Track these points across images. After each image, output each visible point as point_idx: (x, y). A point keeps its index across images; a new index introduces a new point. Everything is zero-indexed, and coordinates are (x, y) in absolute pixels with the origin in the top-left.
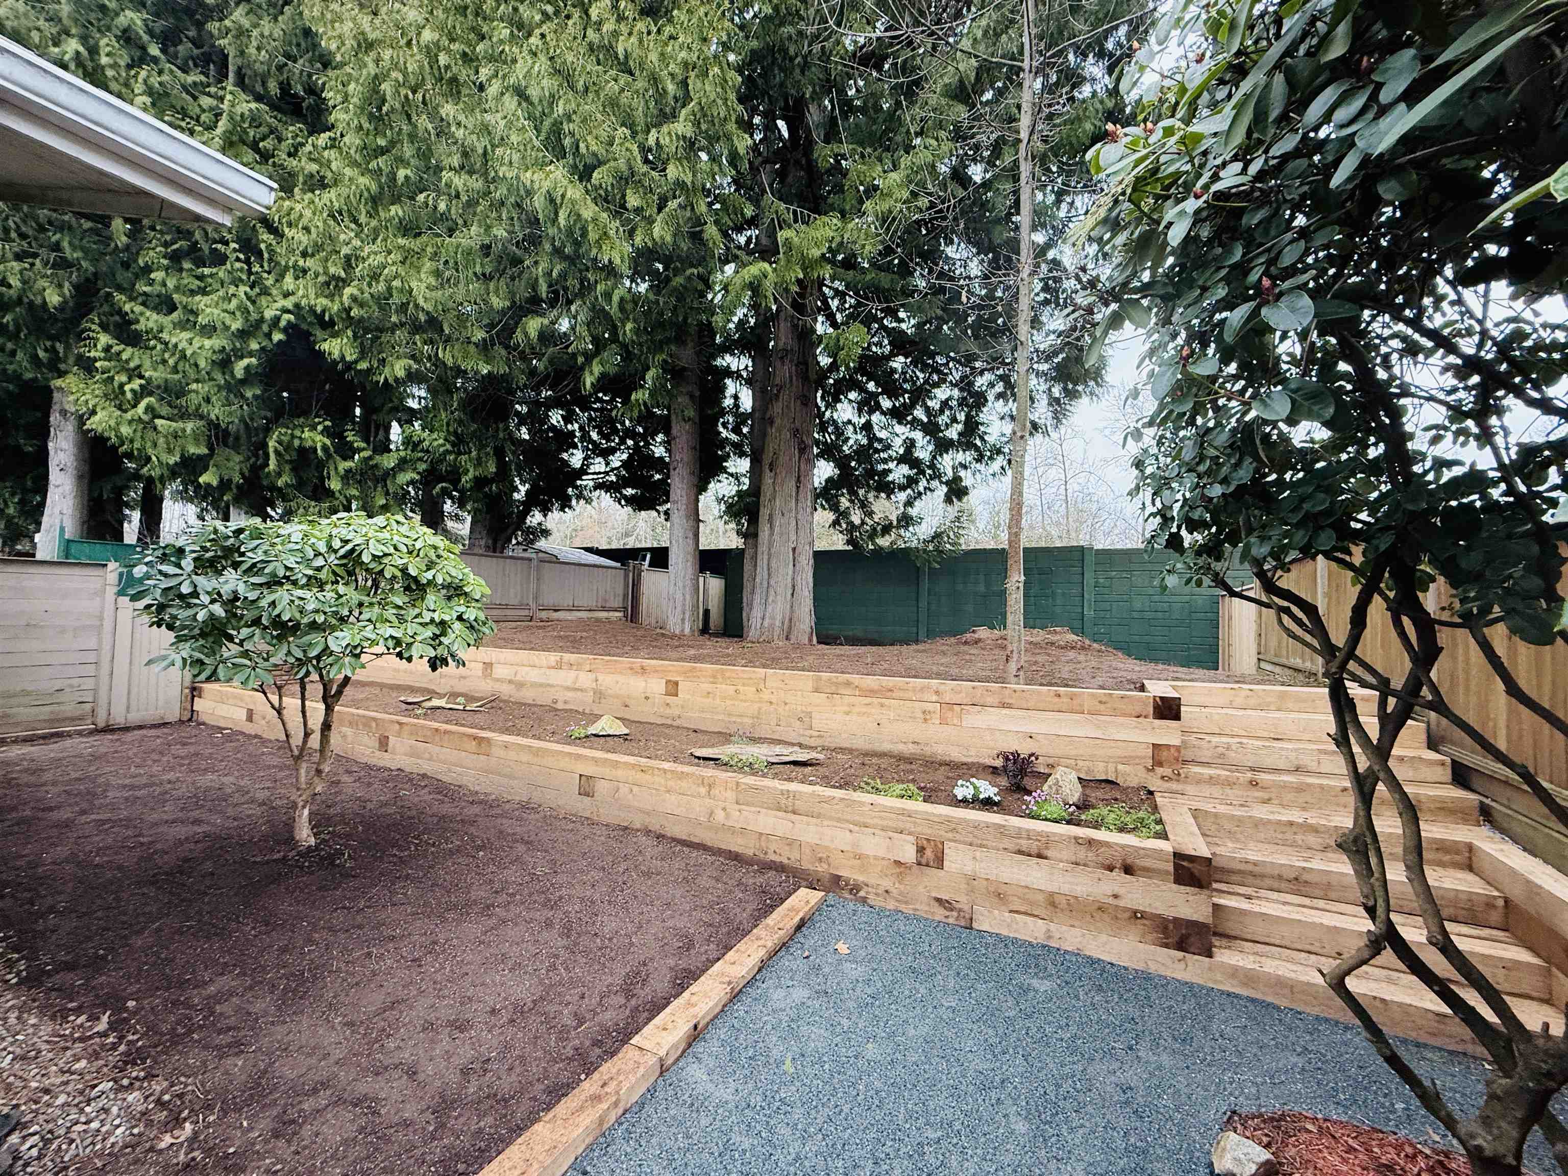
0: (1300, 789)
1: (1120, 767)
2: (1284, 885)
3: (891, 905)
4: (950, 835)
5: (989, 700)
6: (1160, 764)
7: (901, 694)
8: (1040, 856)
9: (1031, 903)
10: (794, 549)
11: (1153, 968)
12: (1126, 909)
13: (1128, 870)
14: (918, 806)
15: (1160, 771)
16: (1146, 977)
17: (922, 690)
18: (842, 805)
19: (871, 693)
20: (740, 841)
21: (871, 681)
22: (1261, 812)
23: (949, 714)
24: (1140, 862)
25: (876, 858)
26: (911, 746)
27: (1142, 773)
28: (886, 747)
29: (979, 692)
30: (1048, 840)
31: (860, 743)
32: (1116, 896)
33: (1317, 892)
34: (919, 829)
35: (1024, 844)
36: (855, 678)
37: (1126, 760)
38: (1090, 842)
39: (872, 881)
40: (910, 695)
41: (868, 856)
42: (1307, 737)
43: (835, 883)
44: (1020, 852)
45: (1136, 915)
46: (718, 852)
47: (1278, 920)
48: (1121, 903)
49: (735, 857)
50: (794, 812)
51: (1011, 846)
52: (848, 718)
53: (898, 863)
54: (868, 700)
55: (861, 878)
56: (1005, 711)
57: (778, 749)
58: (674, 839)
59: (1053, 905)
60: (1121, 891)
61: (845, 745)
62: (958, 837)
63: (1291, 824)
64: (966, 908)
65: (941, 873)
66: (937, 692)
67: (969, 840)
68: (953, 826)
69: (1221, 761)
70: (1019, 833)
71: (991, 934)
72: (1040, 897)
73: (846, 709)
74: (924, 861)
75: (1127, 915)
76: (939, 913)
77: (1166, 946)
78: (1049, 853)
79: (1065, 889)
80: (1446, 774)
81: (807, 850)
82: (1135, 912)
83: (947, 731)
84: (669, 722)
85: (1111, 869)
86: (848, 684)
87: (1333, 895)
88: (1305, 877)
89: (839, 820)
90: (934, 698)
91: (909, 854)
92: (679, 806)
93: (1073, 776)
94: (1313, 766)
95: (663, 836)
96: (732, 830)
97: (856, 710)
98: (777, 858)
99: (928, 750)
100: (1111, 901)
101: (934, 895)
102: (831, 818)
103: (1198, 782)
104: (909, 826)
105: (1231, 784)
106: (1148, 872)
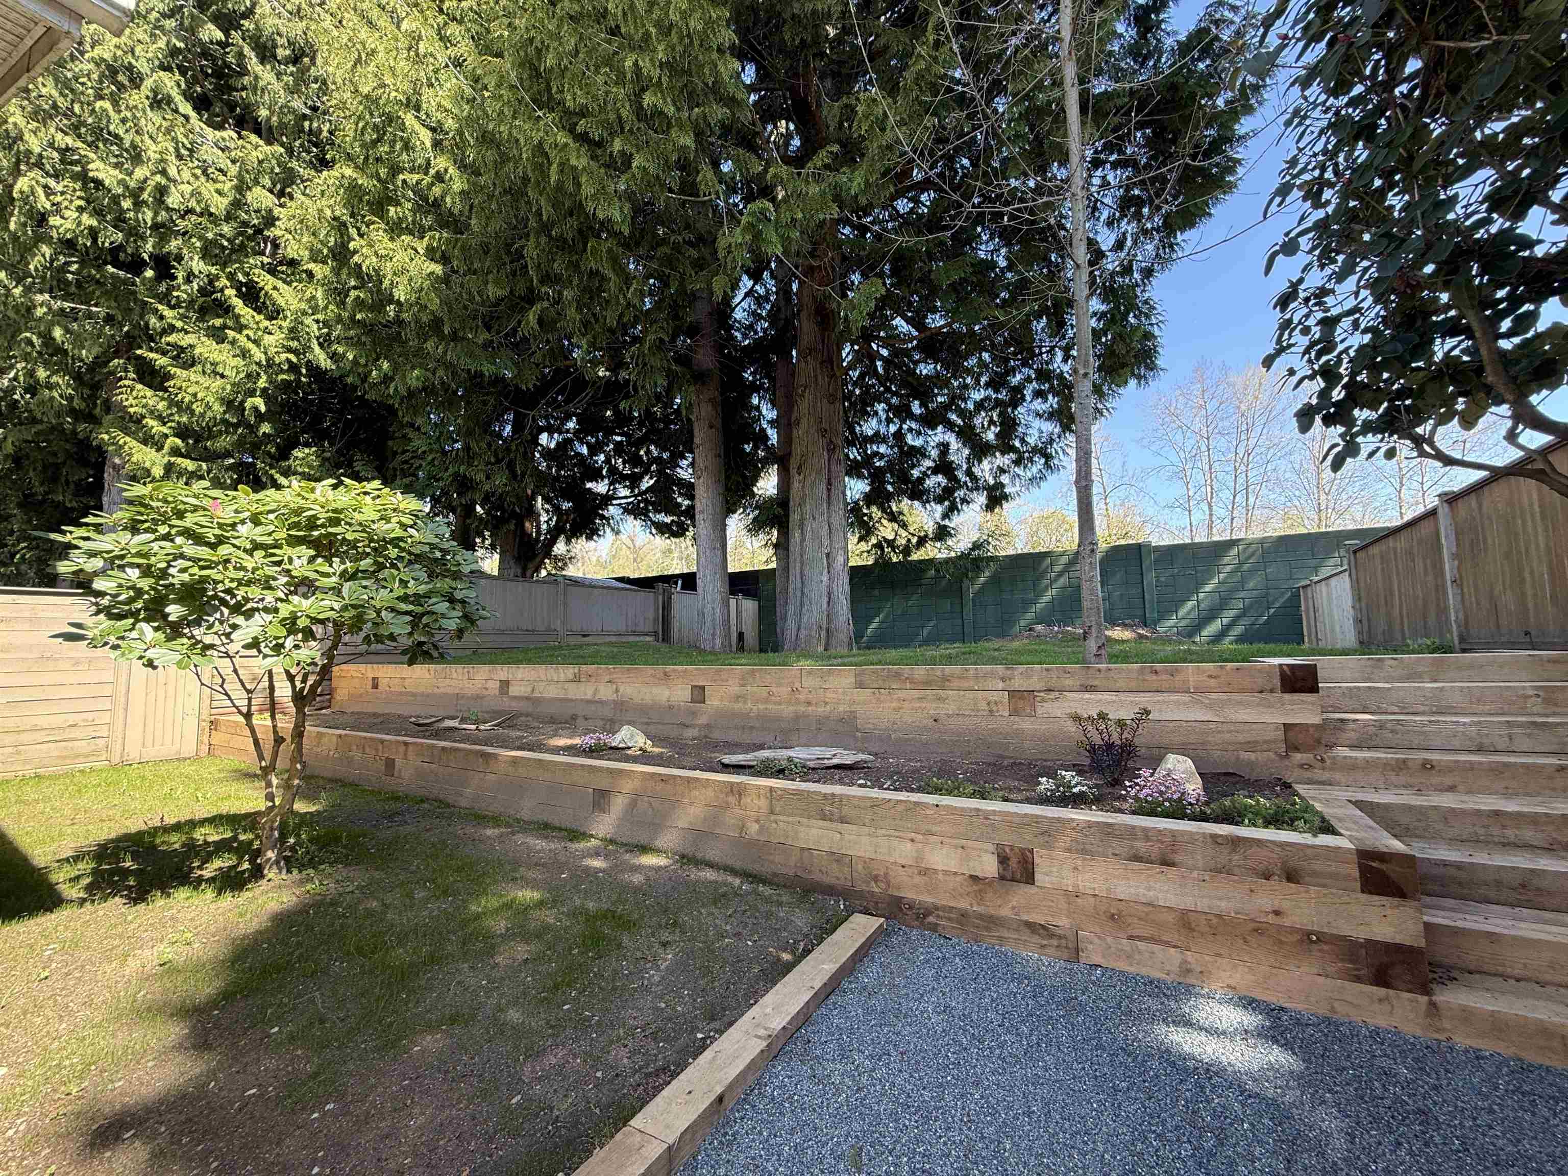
1: (1243, 756)
5: (1068, 682)
6: (1296, 749)
7: (961, 684)
8: (1166, 862)
9: (1158, 926)
10: (828, 555)
12: (1293, 930)
13: (1292, 876)
15: (1296, 757)
17: (985, 678)
18: (899, 809)
19: (927, 684)
21: (923, 672)
22: (1447, 801)
23: (1021, 703)
24: (1309, 866)
25: (945, 872)
27: (1274, 761)
29: (1053, 676)
30: (1176, 842)
32: (1277, 913)
38: (1236, 842)
39: (942, 903)
40: (971, 684)
41: (936, 871)
43: (896, 907)
44: (1137, 858)
45: (1310, 938)
48: (1287, 922)
50: (842, 821)
51: (1124, 851)
52: (899, 713)
53: (974, 878)
54: (921, 693)
55: (930, 899)
56: (1088, 695)
57: (819, 753)
59: (1188, 926)
60: (1286, 905)
62: (1051, 843)
64: (1072, 935)
65: (1032, 889)
66: (1004, 680)
67: (1068, 843)
68: (1042, 829)
70: (1135, 834)
71: (1106, 970)
72: (1170, 918)
73: (897, 703)
74: (1008, 875)
75: (1297, 937)
77: (1358, 979)
78: (1178, 858)
79: (1203, 905)
81: (859, 867)
82: (1309, 934)
83: (1020, 722)
85: (1267, 876)
86: (897, 676)
89: (897, 828)
90: (1000, 686)
91: (989, 866)
93: (1189, 764)
94: (1502, 744)
97: (907, 704)
98: (823, 878)
100: (1271, 918)
101: (1025, 918)
102: (885, 826)
103: (1351, 769)
104: (986, 831)
106: (1321, 878)
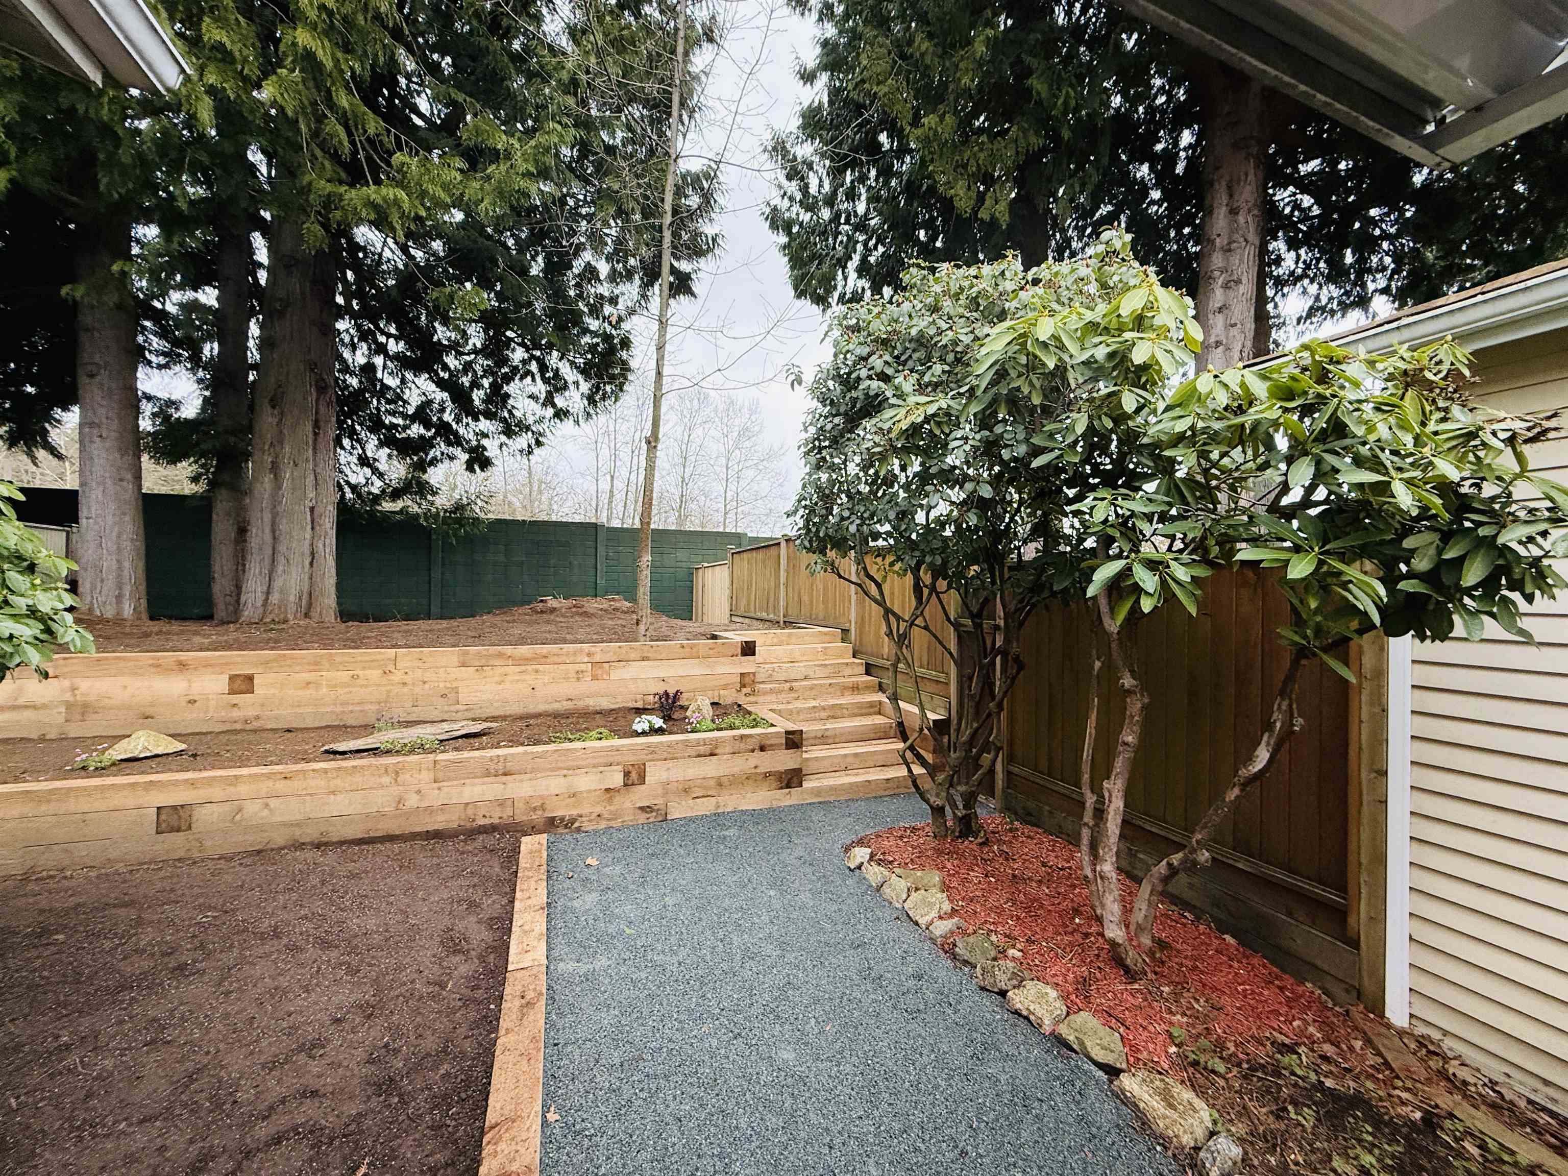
0: (812, 688)
1: (722, 692)
2: (817, 742)
3: (603, 825)
4: (650, 757)
5: (633, 656)
6: (744, 686)
7: (556, 659)
8: (712, 755)
9: (705, 788)
10: (312, 509)
11: (775, 804)
12: (761, 774)
13: (762, 749)
14: (617, 742)
15: (745, 690)
16: (771, 810)
17: (575, 654)
18: (556, 755)
19: (527, 660)
20: (441, 818)
21: (524, 650)
22: (799, 704)
23: (600, 672)
24: (768, 742)
25: (589, 791)
26: (565, 703)
27: (735, 695)
28: (541, 708)
29: (623, 651)
30: (717, 743)
31: (515, 709)
32: (756, 767)
33: (830, 741)
34: (626, 759)
35: (703, 749)
36: (509, 650)
37: (725, 687)
38: (742, 737)
39: (585, 811)
40: (564, 658)
41: (581, 792)
42: (805, 658)
43: (551, 824)
44: (699, 756)
45: (766, 775)
46: (414, 836)
47: (824, 758)
48: (759, 770)
49: (437, 835)
50: (505, 774)
51: (694, 754)
52: (501, 687)
53: (608, 790)
54: (523, 668)
55: (575, 812)
56: (644, 663)
57: (446, 726)
58: (342, 843)
59: (720, 785)
60: (759, 763)
61: (496, 714)
62: (656, 756)
63: (814, 707)
64: (663, 807)
65: (643, 787)
66: (589, 655)
67: (665, 755)
68: (651, 750)
69: (770, 680)
70: (698, 743)
71: (680, 819)
72: (712, 783)
73: (497, 679)
74: (630, 782)
75: (762, 776)
76: (642, 818)
77: (781, 788)
78: (717, 751)
79: (727, 772)
80: (862, 669)
81: (520, 805)
82: (766, 773)
83: (596, 686)
84: (238, 726)
85: (753, 751)
86: (500, 655)
87: (837, 740)
88: (826, 734)
89: (552, 770)
90: (586, 660)
91: (617, 779)
92: (350, 804)
93: (708, 702)
94: (812, 675)
95: (326, 844)
96: (429, 810)
97: (509, 678)
98: (487, 821)
99: (581, 704)
100: (753, 771)
101: (638, 805)
102: (545, 770)
103: (764, 694)
104: (618, 758)
105: (780, 691)
106: (772, 747)
